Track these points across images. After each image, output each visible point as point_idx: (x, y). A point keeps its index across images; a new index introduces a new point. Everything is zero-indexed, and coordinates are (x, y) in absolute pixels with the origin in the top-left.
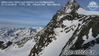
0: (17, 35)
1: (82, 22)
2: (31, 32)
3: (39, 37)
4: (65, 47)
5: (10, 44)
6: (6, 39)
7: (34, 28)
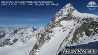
0: (22, 33)
1: (77, 22)
2: (33, 31)
3: (40, 35)
4: (62, 43)
5: (15, 41)
6: (13, 37)
7: (36, 28)
